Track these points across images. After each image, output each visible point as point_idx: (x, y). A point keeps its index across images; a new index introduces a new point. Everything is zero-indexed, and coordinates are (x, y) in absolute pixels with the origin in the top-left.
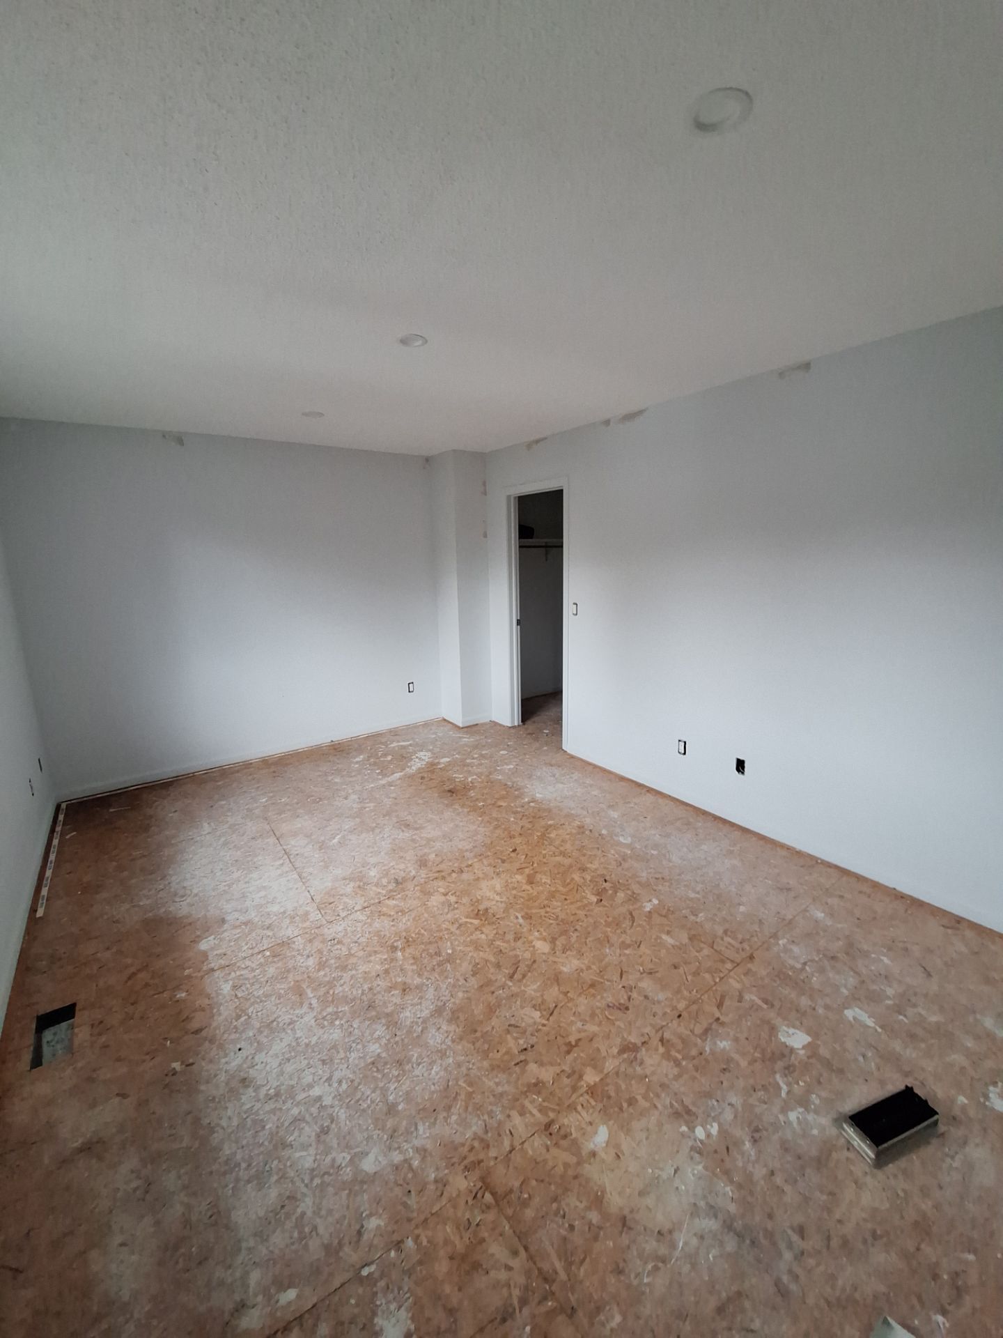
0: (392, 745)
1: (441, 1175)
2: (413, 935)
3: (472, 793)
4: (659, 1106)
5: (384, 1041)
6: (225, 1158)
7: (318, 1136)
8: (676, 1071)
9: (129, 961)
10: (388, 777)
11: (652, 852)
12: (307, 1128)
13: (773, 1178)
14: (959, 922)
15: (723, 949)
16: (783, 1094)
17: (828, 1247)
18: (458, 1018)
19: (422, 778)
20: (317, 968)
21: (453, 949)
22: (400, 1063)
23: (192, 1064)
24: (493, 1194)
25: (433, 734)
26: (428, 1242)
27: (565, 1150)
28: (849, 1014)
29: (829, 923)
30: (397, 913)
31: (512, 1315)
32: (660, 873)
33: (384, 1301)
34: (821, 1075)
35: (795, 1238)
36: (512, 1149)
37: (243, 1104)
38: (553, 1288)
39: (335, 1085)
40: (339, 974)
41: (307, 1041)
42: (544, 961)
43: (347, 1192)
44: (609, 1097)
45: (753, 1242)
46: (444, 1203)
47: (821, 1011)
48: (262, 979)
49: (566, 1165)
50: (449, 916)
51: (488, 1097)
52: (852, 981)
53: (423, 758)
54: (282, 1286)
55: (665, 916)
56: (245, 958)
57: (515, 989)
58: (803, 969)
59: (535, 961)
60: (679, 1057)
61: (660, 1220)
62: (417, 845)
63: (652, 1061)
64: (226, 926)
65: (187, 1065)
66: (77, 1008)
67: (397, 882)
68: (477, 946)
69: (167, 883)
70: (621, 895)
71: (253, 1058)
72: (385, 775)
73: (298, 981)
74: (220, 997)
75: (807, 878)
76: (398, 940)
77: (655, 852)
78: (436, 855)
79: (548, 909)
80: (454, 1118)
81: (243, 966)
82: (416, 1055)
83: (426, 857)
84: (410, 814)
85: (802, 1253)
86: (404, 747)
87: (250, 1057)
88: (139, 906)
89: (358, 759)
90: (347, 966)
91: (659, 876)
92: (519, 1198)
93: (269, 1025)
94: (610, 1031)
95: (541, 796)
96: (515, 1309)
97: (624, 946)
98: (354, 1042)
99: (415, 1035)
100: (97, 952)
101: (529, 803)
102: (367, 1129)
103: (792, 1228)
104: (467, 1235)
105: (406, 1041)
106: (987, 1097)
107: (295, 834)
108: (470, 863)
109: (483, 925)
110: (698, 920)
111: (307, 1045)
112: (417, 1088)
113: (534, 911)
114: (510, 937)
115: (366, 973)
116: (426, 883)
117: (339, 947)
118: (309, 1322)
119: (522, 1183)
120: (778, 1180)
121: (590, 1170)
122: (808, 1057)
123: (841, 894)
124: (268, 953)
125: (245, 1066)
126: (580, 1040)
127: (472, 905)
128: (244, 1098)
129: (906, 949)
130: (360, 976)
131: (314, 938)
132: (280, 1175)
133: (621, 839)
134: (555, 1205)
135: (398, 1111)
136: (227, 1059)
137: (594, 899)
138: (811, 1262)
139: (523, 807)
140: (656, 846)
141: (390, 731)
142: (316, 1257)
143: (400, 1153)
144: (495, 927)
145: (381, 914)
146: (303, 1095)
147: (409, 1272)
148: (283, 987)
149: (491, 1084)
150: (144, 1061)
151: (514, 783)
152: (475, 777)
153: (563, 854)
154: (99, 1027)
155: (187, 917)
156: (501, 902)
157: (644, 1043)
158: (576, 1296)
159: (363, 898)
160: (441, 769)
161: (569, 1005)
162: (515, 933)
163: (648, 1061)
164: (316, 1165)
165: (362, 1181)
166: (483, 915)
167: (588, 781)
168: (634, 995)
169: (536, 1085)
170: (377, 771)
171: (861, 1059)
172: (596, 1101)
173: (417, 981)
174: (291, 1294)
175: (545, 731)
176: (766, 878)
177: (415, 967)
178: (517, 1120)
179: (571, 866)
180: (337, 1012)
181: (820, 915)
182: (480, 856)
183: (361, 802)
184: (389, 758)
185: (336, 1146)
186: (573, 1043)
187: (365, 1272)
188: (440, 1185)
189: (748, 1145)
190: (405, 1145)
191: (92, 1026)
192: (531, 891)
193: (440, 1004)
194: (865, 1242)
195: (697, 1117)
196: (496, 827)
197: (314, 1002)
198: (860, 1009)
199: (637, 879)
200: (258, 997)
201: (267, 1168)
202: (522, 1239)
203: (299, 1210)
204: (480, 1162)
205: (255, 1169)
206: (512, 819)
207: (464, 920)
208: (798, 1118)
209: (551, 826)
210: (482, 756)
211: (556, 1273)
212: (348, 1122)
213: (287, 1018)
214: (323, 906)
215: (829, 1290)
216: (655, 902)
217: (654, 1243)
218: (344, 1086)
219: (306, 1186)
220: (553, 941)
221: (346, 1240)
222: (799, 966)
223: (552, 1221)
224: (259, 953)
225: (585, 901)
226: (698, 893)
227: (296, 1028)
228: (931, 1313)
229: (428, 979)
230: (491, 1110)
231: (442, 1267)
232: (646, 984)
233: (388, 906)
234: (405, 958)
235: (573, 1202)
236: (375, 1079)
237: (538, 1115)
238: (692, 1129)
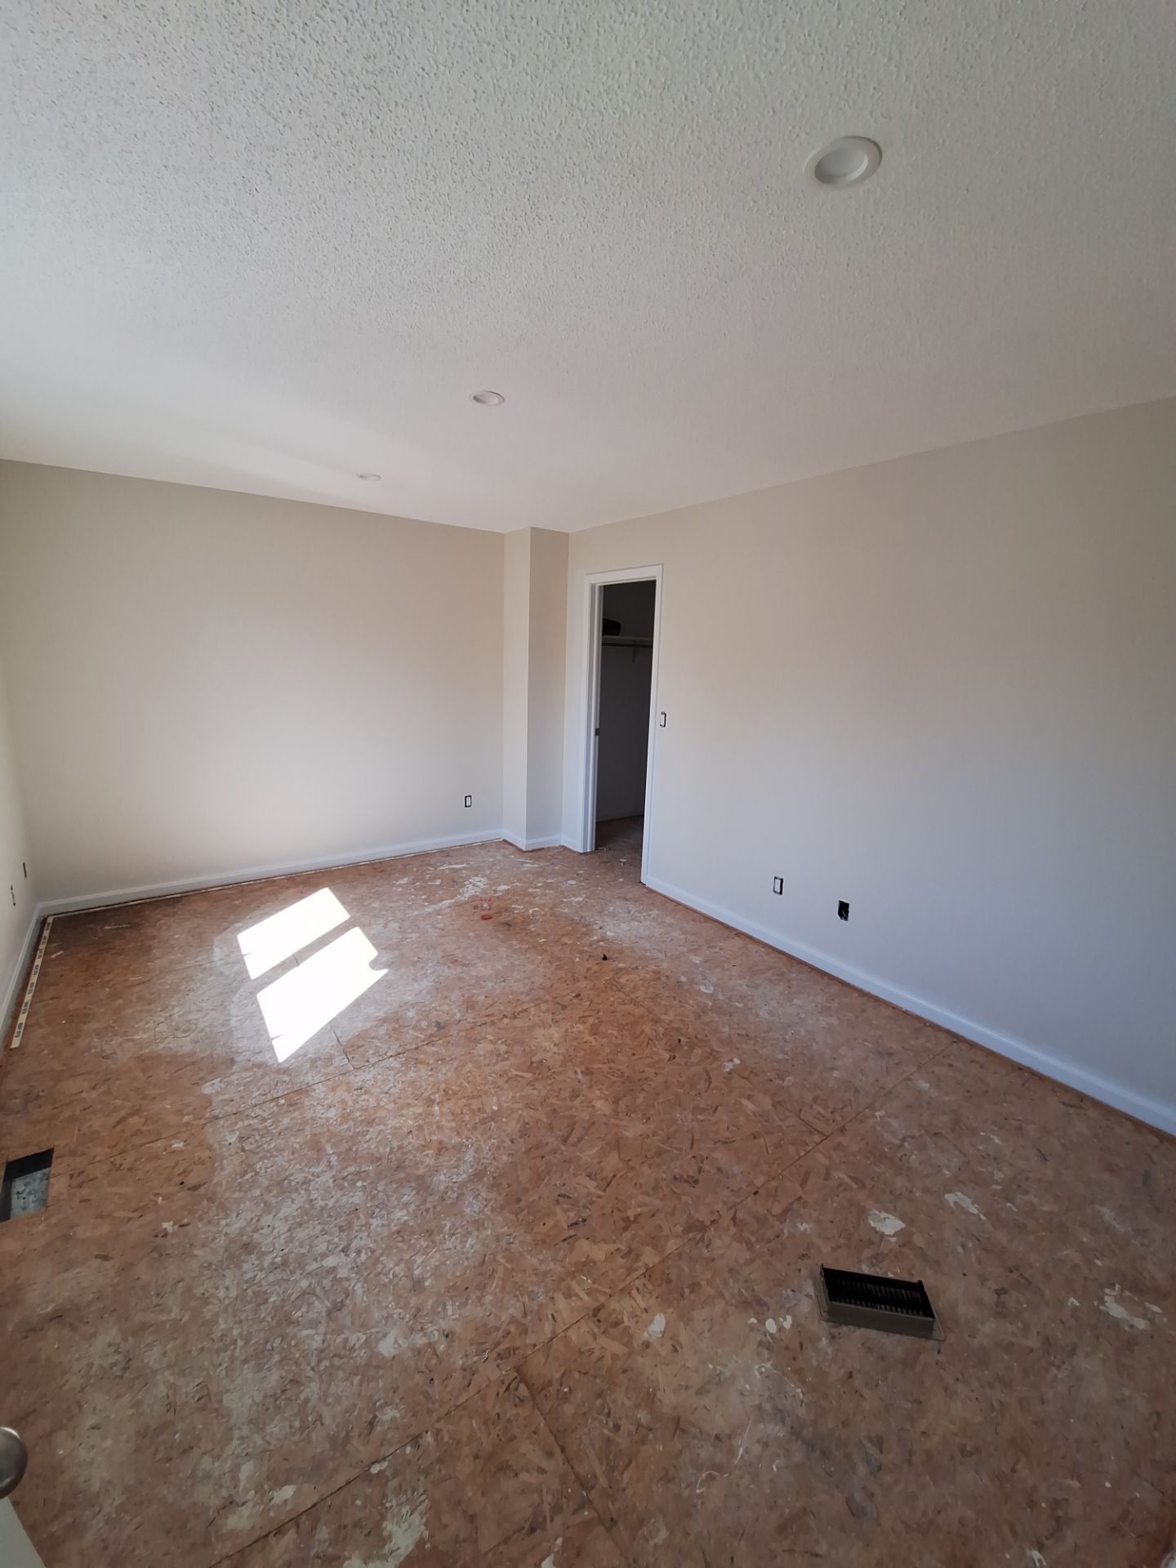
0: (442, 868)
1: (470, 1361)
2: (454, 1088)
3: (532, 928)
4: (726, 1294)
5: (412, 1207)
6: (219, 1334)
7: (329, 1313)
8: (747, 1255)
9: (118, 1102)
10: (436, 904)
11: (737, 1004)
12: (317, 1303)
13: (851, 1380)
14: (1081, 1100)
15: (812, 1118)
17: (910, 1462)
18: (500, 1184)
19: (475, 907)
20: (339, 1120)
21: (499, 1105)
22: (429, 1233)
23: (187, 1225)
24: (529, 1386)
25: (491, 857)
26: (450, 1438)
27: (613, 1339)
28: (950, 1199)
29: (935, 1094)
30: (437, 1061)
31: (542, 1525)
32: (745, 1029)
33: (394, 1503)
34: (914, 1266)
35: (872, 1449)
36: (554, 1336)
37: (244, 1273)
38: (592, 1495)
39: (353, 1255)
40: (365, 1128)
41: (323, 1203)
42: (605, 1124)
43: (359, 1377)
44: (670, 1281)
45: (824, 1454)
46: (472, 1394)
47: (918, 1194)
48: (274, 1131)
49: (615, 1357)
50: (497, 1068)
51: (530, 1276)
52: (956, 1161)
53: (479, 884)
54: (279, 1484)
55: (747, 1079)
56: (256, 1105)
57: (568, 1154)
58: (901, 1146)
59: (593, 1124)
60: (753, 1239)
61: (719, 1422)
62: (465, 984)
63: (722, 1243)
64: (235, 1068)
65: (182, 1226)
66: (54, 1155)
67: (439, 1026)
68: (528, 1103)
69: (168, 1014)
70: (698, 1051)
71: (258, 1221)
72: (431, 903)
73: (316, 1135)
74: (224, 1149)
75: (912, 1042)
76: (435, 1093)
77: (740, 1005)
78: (486, 997)
79: (612, 1065)
80: (489, 1298)
81: (253, 1115)
82: (449, 1225)
83: (474, 999)
84: (459, 948)
85: (879, 1468)
86: (456, 871)
87: (254, 1221)
88: (134, 1040)
89: (401, 882)
90: (375, 1119)
91: (744, 1032)
92: (558, 1390)
93: (279, 1184)
94: (675, 1206)
95: (613, 934)
96: (545, 1519)
97: (697, 1110)
98: (377, 1206)
99: (449, 1202)
100: (82, 1092)
101: (599, 942)
102: (387, 1307)
103: (869, 1439)
104: (495, 1432)
105: (438, 1208)
106: (1102, 1300)
108: (525, 1008)
109: (536, 1080)
110: (784, 1084)
111: (323, 1209)
112: (448, 1263)
113: (596, 1066)
114: (566, 1094)
115: (396, 1128)
116: (472, 1028)
117: (366, 1097)
118: (305, 1522)
119: (563, 1374)
120: (858, 1383)
121: (642, 1362)
122: (901, 1246)
123: (951, 1063)
124: (283, 1101)
125: (249, 1229)
126: (640, 1215)
127: (525, 1056)
128: (245, 1267)
129: (1021, 1129)
130: (389, 1131)
131: (338, 1086)
132: (283, 1354)
133: (703, 989)
134: (598, 1402)
135: (424, 1288)
136: (228, 1221)
137: (667, 1055)
138: (889, 1478)
139: (591, 946)
140: (742, 998)
141: (441, 851)
142: (319, 1450)
143: (425, 1335)
144: (549, 1082)
145: (418, 1062)
146: (314, 1266)
147: (426, 1472)
148: (298, 1141)
149: (534, 1261)
150: (130, 1219)
151: (582, 917)
152: (536, 909)
153: (634, 1002)
154: (79, 1178)
155: (190, 1055)
156: (559, 1054)
157: (713, 1222)
158: (617, 1506)
159: (398, 1043)
160: (497, 897)
161: (630, 1175)
162: (573, 1091)
163: (717, 1243)
164: (325, 1345)
165: (375, 1365)
166: (538, 1069)
167: (668, 920)
168: (706, 1166)
169: (584, 1264)
170: (423, 897)
171: (960, 1249)
172: (654, 1285)
173: (456, 1140)
174: (288, 1491)
175: (622, 860)
176: (866, 1040)
177: (453, 1124)
178: (561, 1303)
179: (642, 1016)
180: (359, 1172)
181: (925, 1085)
182: (537, 1000)
183: (401, 932)
184: (438, 882)
185: (349, 1324)
186: (632, 1219)
187: (375, 1469)
188: (468, 1374)
189: (824, 1342)
190: (431, 1328)
191: (72, 1176)
192: (594, 1043)
193: (480, 1167)
194: (952, 1458)
195: (769, 1310)
196: (559, 968)
197: (334, 1159)
198: (964, 1193)
199: (718, 1035)
200: (268, 1151)
201: (268, 1347)
202: (560, 1440)
203: (303, 1396)
204: (515, 1349)
205: (252, 1349)
206: (577, 959)
207: (515, 1073)
209: (621, 969)
211: (596, 1476)
212: (365, 1299)
213: (300, 1177)
214: (351, 1049)
215: (907, 1511)
216: (737, 1061)
217: (711, 1449)
218: (363, 1257)
219: (313, 1369)
220: (616, 1101)
221: (356, 1432)
222: (896, 1142)
223: (595, 1419)
224: (273, 1099)
225: (656, 1058)
226: (786, 1054)
227: (311, 1188)
228: (1025, 1546)
229: (468, 1138)
230: (533, 1291)
231: (465, 1467)
232: (721, 1156)
233: (425, 1053)
234: (442, 1114)
235: (620, 1399)
236: (400, 1250)
237: (586, 1298)
238: (762, 1322)
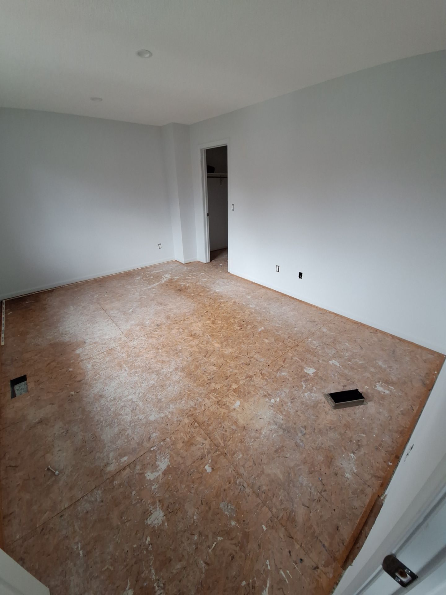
0: (153, 272)
1: (179, 419)
2: (165, 344)
3: (189, 291)
4: (259, 394)
5: (155, 380)
6: (96, 420)
7: (132, 411)
8: (266, 383)
9: (46, 359)
10: (152, 285)
11: (263, 310)
12: (127, 409)
13: (297, 412)
14: (376, 331)
15: (287, 343)
16: (304, 388)
17: (314, 432)
18: (184, 370)
19: (167, 285)
20: (127, 357)
21: (182, 348)
22: (162, 386)
23: (79, 392)
24: (198, 423)
25: (171, 267)
26: (175, 439)
27: (224, 409)
28: (331, 362)
29: (328, 332)
30: (159, 336)
31: (205, 457)
32: (265, 318)
33: (159, 457)
34: (318, 382)
35: (303, 429)
36: (205, 409)
37: (101, 403)
38: (219, 449)
39: (137, 395)
40: (136, 358)
41: (125, 381)
42: (218, 350)
43: (144, 427)
44: (241, 392)
45: (288, 431)
46: (180, 427)
47: (321, 362)
48: (104, 362)
49: (224, 413)
50: (180, 337)
51: (196, 395)
52: (334, 351)
53: (167, 277)
54: (122, 456)
55: (266, 333)
56: (96, 355)
57: (206, 360)
58: (316, 348)
59: (214, 351)
60: (267, 378)
61: (257, 426)
62: (166, 311)
63: (258, 380)
64: (86, 344)
65: (77, 393)
66: (27, 377)
67: (158, 325)
68: (192, 347)
69: (58, 330)
70: (249, 326)
71: (103, 388)
72: (150, 285)
73: (119, 362)
74: (88, 369)
75: (322, 317)
76: (159, 346)
77: (264, 310)
78: (174, 315)
79: (220, 333)
80: (183, 402)
81: (96, 358)
82: (168, 383)
83: (169, 316)
84: (162, 299)
85: (305, 434)
86: (159, 273)
87: (102, 388)
88: (47, 339)
89: (138, 278)
90: (139, 355)
91: (265, 319)
92: (207, 423)
93: (109, 377)
94: (242, 372)
95: (218, 291)
96: (205, 455)
97: (249, 344)
98: (144, 380)
99: (168, 377)
100: (32, 357)
101: (213, 293)
102: (150, 408)
103: (302, 427)
104: (188, 436)
105: (164, 379)
106: (375, 386)
107: (112, 309)
108: (188, 317)
109: (194, 339)
110: (279, 334)
111: (125, 383)
112: (169, 394)
113: (214, 333)
114: (205, 343)
115: (147, 358)
116: (170, 325)
117: (135, 349)
118: (132, 465)
119: (209, 419)
120: (299, 413)
121: (233, 414)
122: (314, 376)
123: (334, 323)
124: (106, 353)
125: (101, 391)
126: (231, 375)
127: (189, 332)
128: (101, 401)
129: (355, 341)
130: (145, 359)
131: (125, 347)
132: (118, 423)
133: (251, 306)
134: (220, 425)
135: (162, 401)
136: (93, 389)
137: (239, 328)
138: (308, 436)
139: (210, 295)
140: (265, 308)
141: (152, 266)
142: (134, 446)
143: (164, 413)
144: (199, 339)
145: (152, 337)
146: (125, 399)
147: (168, 448)
148: (113, 364)
149: (197, 390)
150: (59, 392)
151: (207, 286)
152: (190, 284)
153: (227, 313)
154: (38, 383)
155: (68, 342)
156: (201, 331)
157: (254, 375)
158: (227, 450)
159: (144, 332)
160: (175, 281)
161: (227, 364)
162: (207, 341)
163: (256, 380)
164: (132, 419)
165: (149, 423)
166: (194, 336)
167: (238, 284)
168: (252, 360)
169: (214, 390)
170: (147, 283)
171: (333, 376)
172: (236, 393)
173: (168, 359)
174: (126, 458)
175: (221, 265)
176: (306, 318)
177: (167, 355)
178: (207, 400)
179: (230, 317)
180: (136, 371)
181: (325, 330)
182: (192, 314)
183: (140, 296)
184: (152, 277)
185: (139, 413)
186: (228, 376)
187: (152, 449)
188: (179, 422)
189: (289, 403)
190: (165, 411)
191: (35, 382)
192: (213, 326)
193: (177, 366)
194: (327, 430)
195: (272, 396)
196: (200, 303)
197: (127, 369)
198: (335, 360)
199: (256, 320)
200: (103, 368)
201: (113, 422)
202: (208, 435)
203: (126, 434)
204: (193, 414)
205: (108, 423)
206: (206, 300)
207: (186, 338)
208: (308, 395)
209: (222, 302)
210: (193, 275)
211: (220, 444)
212: (143, 406)
213: (116, 375)
214: (127, 335)
215: (313, 444)
216: (263, 328)
217: (255, 433)
218: (141, 395)
219: (129, 426)
220: (222, 343)
221: (145, 440)
222: (315, 347)
223: (219, 429)
224: (102, 353)
225: (235, 329)
226: (280, 324)
227: (120, 377)
228: (349, 453)
229: (172, 358)
230: (197, 399)
231: (180, 445)
232: (257, 356)
233: (154, 334)
234: (162, 352)
235: (227, 424)
236: (153, 392)
237: (215, 399)
238: (270, 400)
